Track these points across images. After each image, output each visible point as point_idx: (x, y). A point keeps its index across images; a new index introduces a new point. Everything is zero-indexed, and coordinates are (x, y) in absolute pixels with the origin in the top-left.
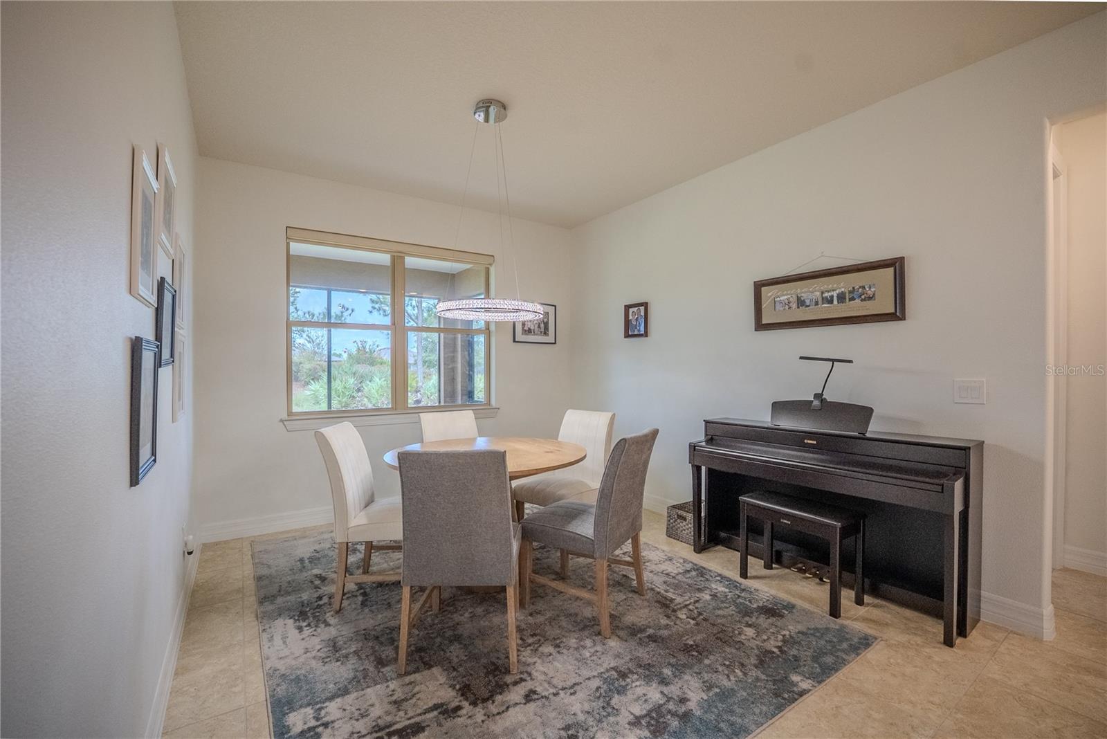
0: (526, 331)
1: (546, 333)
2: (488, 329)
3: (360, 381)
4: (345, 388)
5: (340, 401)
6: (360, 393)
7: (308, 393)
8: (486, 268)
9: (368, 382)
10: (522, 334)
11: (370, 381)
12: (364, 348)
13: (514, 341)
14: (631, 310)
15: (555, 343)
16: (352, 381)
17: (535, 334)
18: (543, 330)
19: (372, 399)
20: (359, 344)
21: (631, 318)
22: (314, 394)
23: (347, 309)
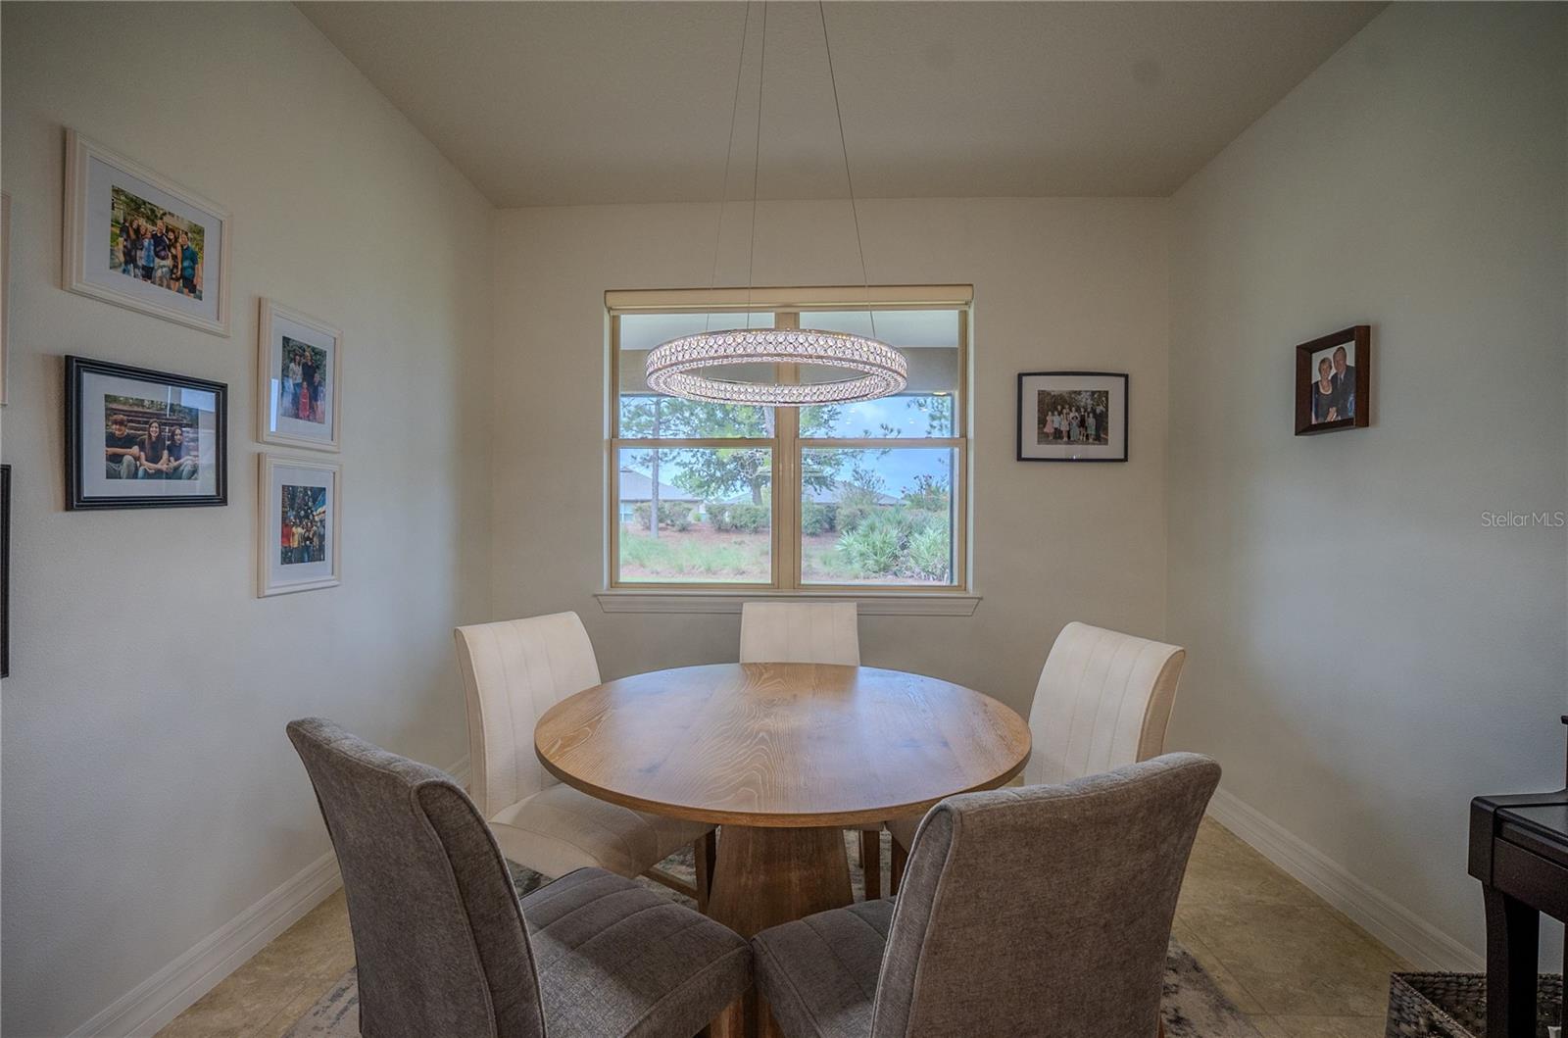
0: (1047, 435)
1: (1100, 436)
2: (966, 437)
3: (906, 534)
4: (885, 542)
5: (877, 561)
6: (905, 551)
7: (839, 548)
8: (961, 312)
9: (916, 535)
10: (1039, 442)
11: (921, 534)
12: (930, 486)
13: (1020, 458)
14: (1317, 358)
15: (1125, 459)
16: (894, 533)
17: (1070, 441)
18: (1092, 431)
19: (920, 560)
20: (923, 480)
21: (1316, 377)
22: (846, 550)
23: (892, 431)
